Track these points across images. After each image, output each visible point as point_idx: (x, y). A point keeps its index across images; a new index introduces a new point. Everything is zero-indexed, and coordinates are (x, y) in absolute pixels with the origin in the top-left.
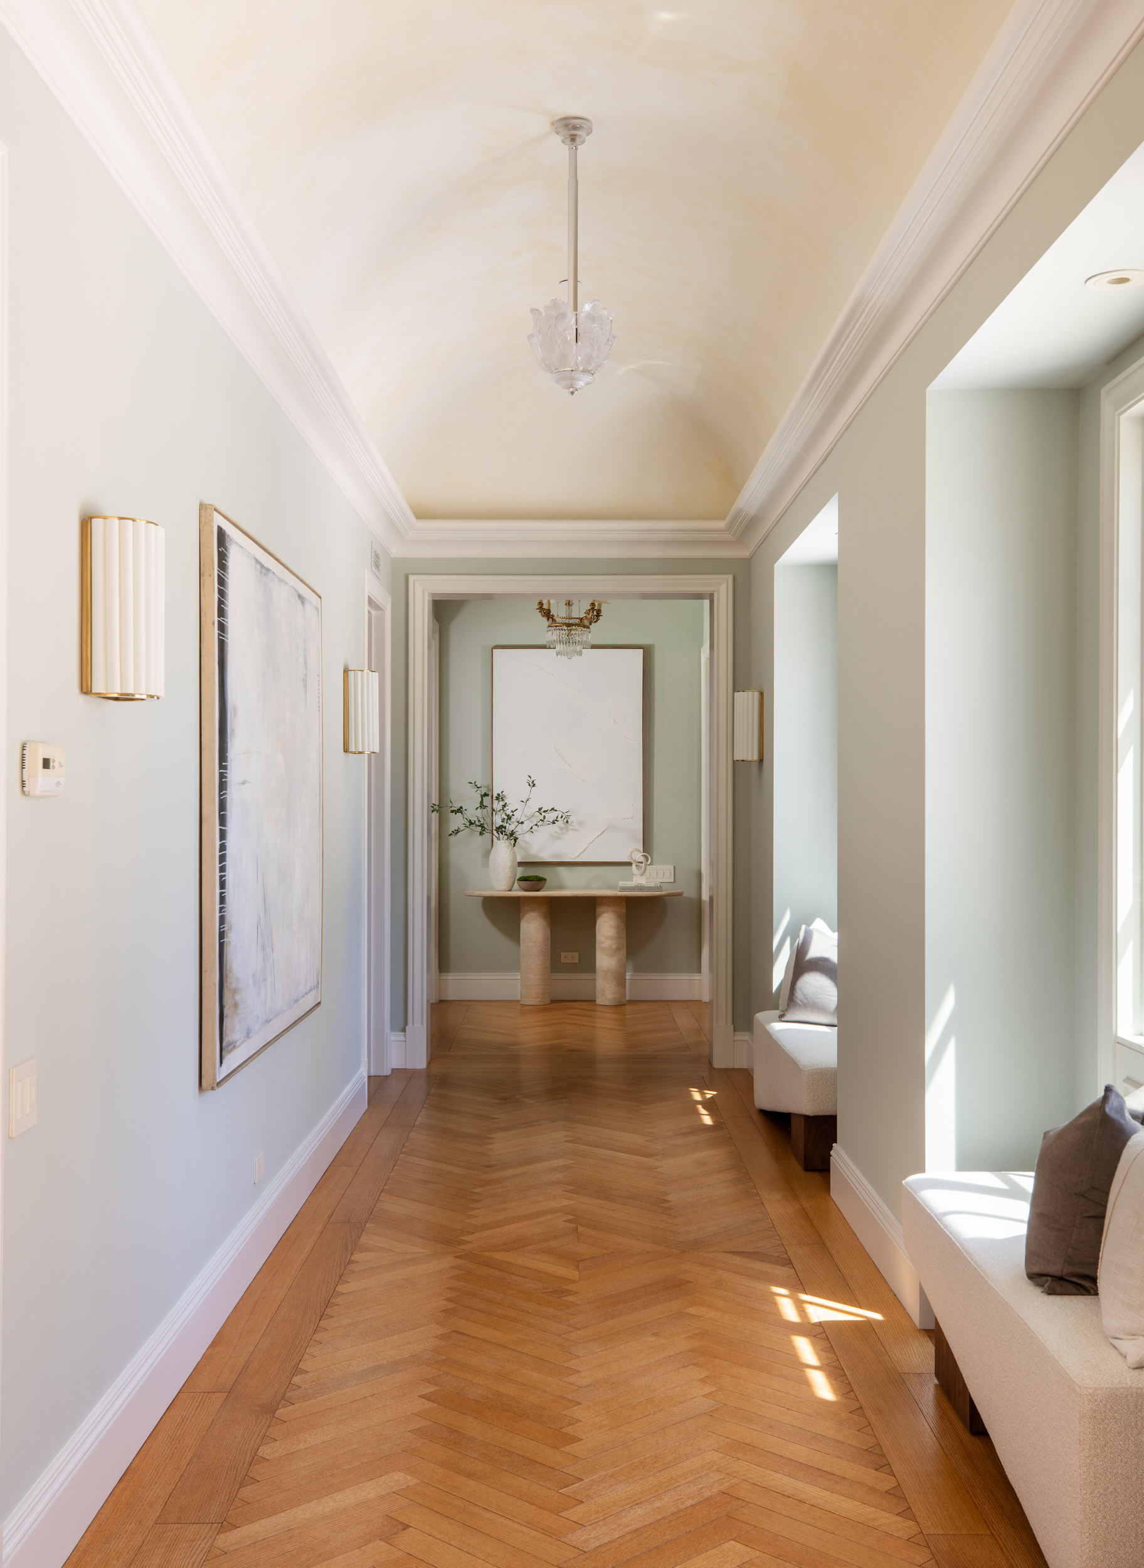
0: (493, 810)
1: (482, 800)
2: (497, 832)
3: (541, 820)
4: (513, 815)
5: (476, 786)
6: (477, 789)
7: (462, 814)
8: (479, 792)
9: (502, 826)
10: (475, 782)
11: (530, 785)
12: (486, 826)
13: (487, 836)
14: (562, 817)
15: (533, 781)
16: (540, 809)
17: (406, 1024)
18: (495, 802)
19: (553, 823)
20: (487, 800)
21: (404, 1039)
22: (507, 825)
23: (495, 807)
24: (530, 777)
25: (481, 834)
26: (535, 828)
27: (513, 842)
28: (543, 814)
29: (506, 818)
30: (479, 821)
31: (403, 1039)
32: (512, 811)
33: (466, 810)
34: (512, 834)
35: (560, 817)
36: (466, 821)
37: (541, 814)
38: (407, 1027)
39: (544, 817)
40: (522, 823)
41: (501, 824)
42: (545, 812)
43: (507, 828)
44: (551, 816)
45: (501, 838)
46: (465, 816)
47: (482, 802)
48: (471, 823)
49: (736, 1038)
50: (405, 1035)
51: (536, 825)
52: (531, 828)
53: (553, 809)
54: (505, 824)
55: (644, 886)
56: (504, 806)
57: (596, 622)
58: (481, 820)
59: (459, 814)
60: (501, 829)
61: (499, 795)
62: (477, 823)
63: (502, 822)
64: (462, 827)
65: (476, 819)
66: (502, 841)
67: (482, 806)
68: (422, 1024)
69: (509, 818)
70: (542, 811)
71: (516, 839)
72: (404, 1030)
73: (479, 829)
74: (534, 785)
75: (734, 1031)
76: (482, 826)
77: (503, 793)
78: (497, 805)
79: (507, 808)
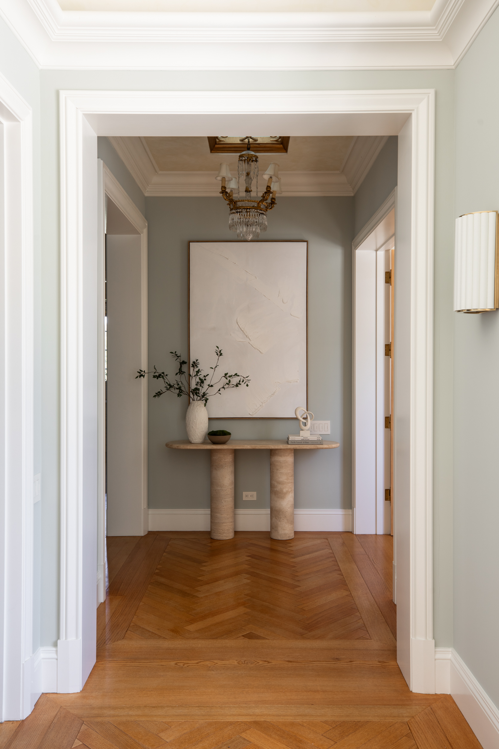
0: (190, 375)
1: (181, 366)
2: (193, 394)
3: (227, 384)
4: (205, 379)
5: (176, 355)
6: (177, 358)
7: (163, 378)
8: (178, 360)
9: (197, 389)
10: (176, 352)
11: (217, 354)
12: (183, 388)
13: (184, 397)
14: (243, 381)
15: (220, 351)
16: (226, 374)
17: (58, 638)
18: (192, 369)
19: (237, 386)
20: (185, 368)
21: (56, 657)
22: (201, 388)
23: (191, 373)
24: (218, 347)
25: (179, 395)
26: (222, 390)
27: (204, 402)
28: (229, 379)
29: (200, 381)
30: (178, 384)
31: (54, 656)
32: (205, 376)
33: (167, 375)
34: (204, 394)
35: (241, 381)
36: (167, 384)
37: (227, 378)
38: (59, 641)
39: (230, 381)
40: (212, 386)
41: (196, 386)
42: (230, 376)
43: (200, 391)
44: (235, 380)
45: (195, 399)
46: (166, 381)
47: (180, 370)
48: (171, 386)
49: (438, 656)
50: (57, 651)
51: (223, 387)
52: (219, 390)
53: (236, 374)
54: (199, 387)
55: (308, 440)
56: (198, 372)
57: (270, 209)
58: (180, 383)
59: (161, 379)
60: (196, 391)
61: (194, 362)
62: (176, 386)
63: (196, 385)
64: (164, 390)
65: (175, 383)
66: (195, 401)
67: (181, 372)
68: (77, 637)
69: (202, 381)
70: (227, 376)
71: (206, 400)
72: (55, 645)
73: (178, 391)
74: (221, 354)
75: (435, 646)
76: (180, 388)
77: (198, 361)
78: (192, 372)
79: (200, 373)
